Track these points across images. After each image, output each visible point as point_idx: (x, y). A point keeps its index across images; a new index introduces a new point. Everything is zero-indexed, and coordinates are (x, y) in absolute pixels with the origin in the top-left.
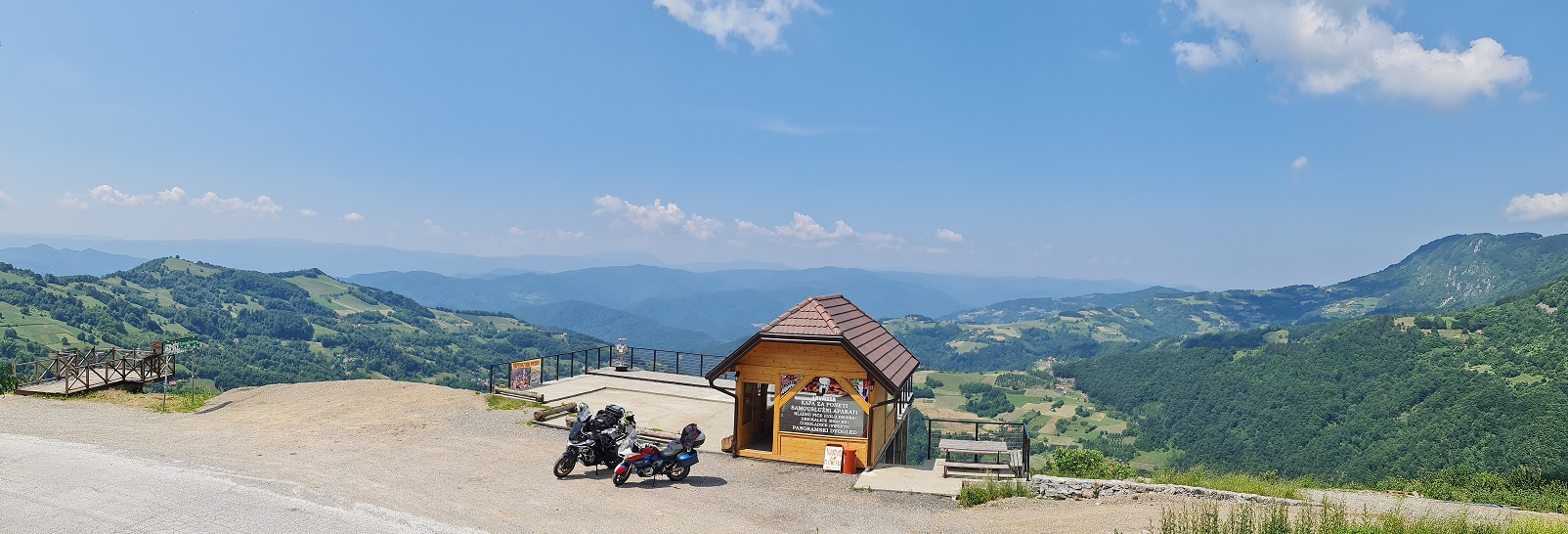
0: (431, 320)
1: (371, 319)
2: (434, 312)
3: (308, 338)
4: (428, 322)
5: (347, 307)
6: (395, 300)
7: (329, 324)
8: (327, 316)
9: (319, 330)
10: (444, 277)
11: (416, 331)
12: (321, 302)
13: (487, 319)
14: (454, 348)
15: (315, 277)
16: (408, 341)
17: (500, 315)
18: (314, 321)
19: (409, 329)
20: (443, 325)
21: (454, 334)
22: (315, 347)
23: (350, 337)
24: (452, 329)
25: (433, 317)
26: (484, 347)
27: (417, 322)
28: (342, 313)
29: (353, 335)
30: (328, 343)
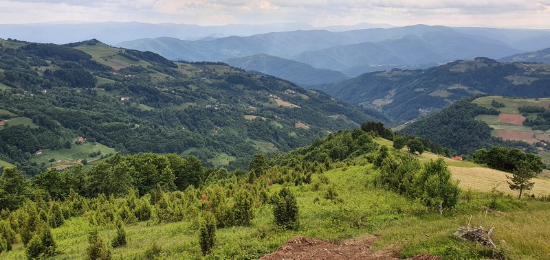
0: (176, 69)
1: (136, 71)
2: (178, 64)
3: (94, 86)
4: (174, 71)
5: (117, 65)
6: (149, 56)
7: (109, 76)
8: (105, 71)
9: (102, 81)
10: (180, 40)
11: (167, 78)
12: (102, 62)
13: (211, 67)
14: (193, 88)
15: (95, 45)
16: (161, 84)
17: (219, 64)
18: (98, 75)
19: (162, 77)
20: (184, 72)
21: (192, 78)
22: (101, 93)
23: (123, 83)
24: (190, 74)
25: (177, 67)
26: (211, 85)
27: (166, 71)
28: (117, 68)
29: (125, 82)
30: (108, 88)
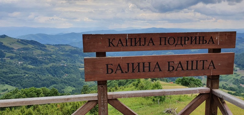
0: (45, 48)
1: (26, 49)
2: (47, 46)
3: (4, 57)
4: (45, 49)
5: (16, 47)
6: (33, 42)
7: (12, 52)
8: (10, 50)
9: (8, 54)
10: (47, 35)
11: (41, 52)
12: (9, 45)
13: (63, 47)
14: (54, 56)
15: (4, 37)
16: (39, 55)
17: (66, 45)
18: (6, 52)
19: (39, 52)
20: (50, 49)
21: (54, 52)
22: (8, 60)
23: (20, 55)
24: (52, 50)
25: (46, 47)
26: (63, 55)
27: (41, 49)
28: (16, 48)
29: (21, 55)
30: (12, 58)
